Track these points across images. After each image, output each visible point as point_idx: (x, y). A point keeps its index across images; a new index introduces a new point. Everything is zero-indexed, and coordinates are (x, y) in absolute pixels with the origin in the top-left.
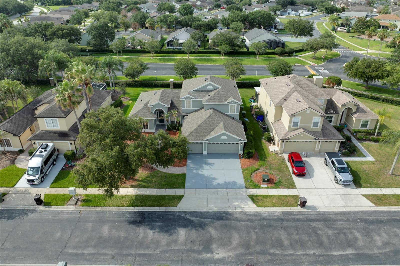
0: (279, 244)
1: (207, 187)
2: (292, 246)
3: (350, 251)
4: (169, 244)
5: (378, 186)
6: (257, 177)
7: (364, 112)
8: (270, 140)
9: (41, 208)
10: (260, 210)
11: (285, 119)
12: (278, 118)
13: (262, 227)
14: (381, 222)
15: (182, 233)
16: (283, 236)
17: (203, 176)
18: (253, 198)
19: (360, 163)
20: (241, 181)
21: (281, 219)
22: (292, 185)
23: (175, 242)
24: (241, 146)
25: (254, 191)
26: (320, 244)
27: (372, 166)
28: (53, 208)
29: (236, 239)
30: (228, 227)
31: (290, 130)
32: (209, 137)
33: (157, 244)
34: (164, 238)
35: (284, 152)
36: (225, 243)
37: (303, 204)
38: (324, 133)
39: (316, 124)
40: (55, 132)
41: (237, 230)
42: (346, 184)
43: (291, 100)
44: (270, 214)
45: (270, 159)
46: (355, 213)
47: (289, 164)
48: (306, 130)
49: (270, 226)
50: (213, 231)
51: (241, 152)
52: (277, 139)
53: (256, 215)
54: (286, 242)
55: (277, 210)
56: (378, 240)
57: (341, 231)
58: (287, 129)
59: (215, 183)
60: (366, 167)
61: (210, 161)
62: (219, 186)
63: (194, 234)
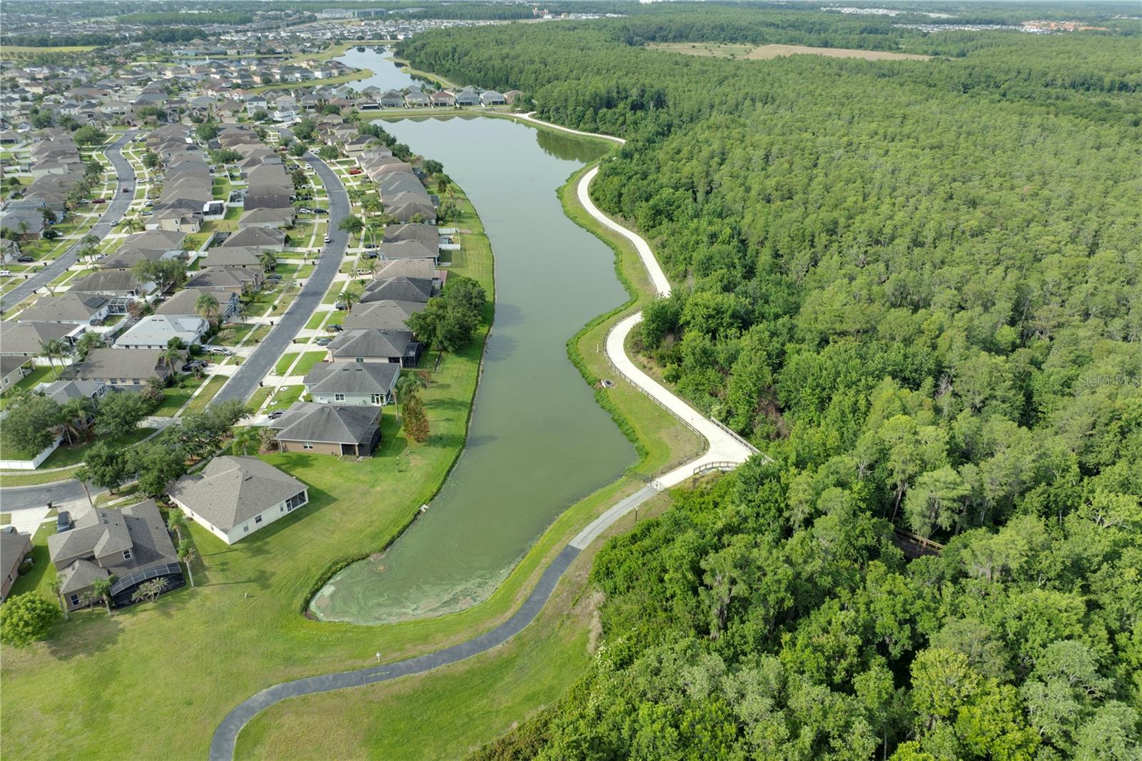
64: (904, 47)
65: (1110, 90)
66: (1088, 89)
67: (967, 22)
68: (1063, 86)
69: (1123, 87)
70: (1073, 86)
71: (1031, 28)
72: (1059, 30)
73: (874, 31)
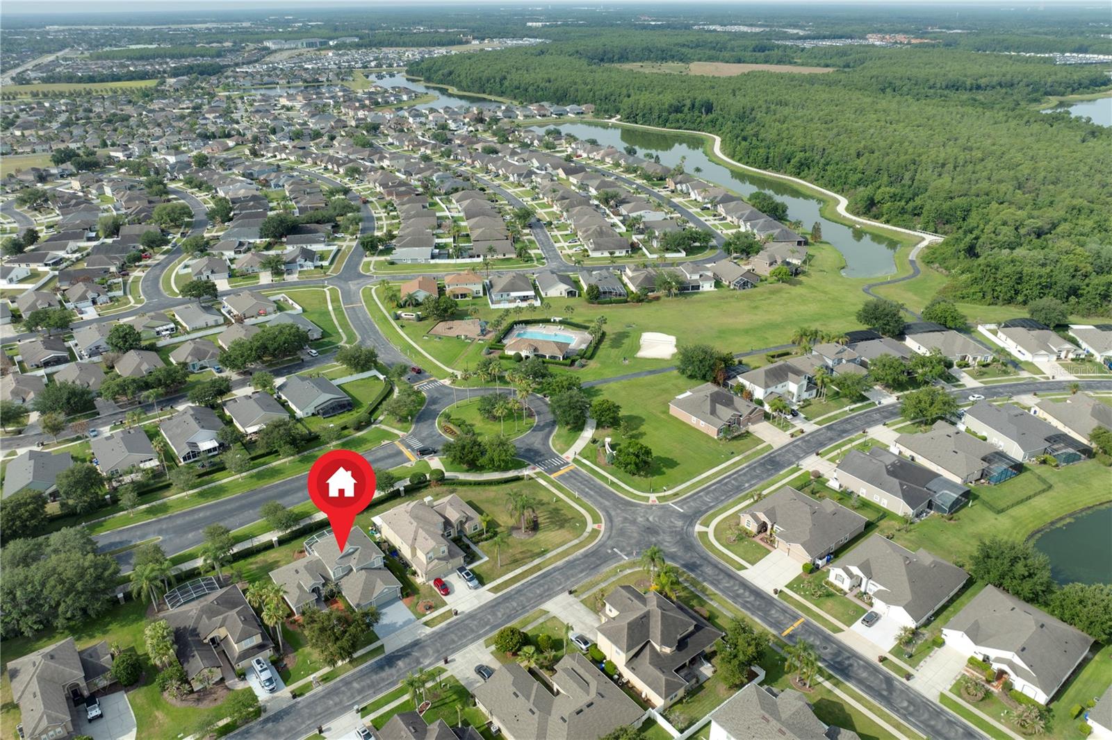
0: (453, 641)
1: (394, 631)
2: (460, 639)
3: (488, 628)
4: (398, 671)
5: (494, 579)
6: (420, 608)
7: (472, 519)
8: (414, 573)
9: (299, 699)
10: (434, 629)
11: (421, 556)
12: (414, 554)
13: (440, 638)
14: (499, 603)
15: (400, 663)
16: (453, 636)
17: (386, 625)
18: (426, 624)
19: (480, 566)
20: (413, 617)
21: (448, 628)
22: (444, 604)
23: (400, 669)
24: (399, 590)
25: (424, 619)
26: (473, 631)
27: (488, 565)
28: (307, 695)
29: (430, 651)
30: (423, 647)
31: (428, 563)
32: (375, 595)
33: (392, 675)
34: (393, 671)
35: (428, 581)
36: (426, 656)
37: (456, 613)
38: (452, 555)
39: (443, 552)
40: (253, 648)
41: (428, 646)
42: (476, 588)
43: (420, 539)
44: (441, 628)
45: (422, 590)
46: (485, 605)
47: (436, 589)
48: (438, 559)
49: (444, 635)
50: (416, 654)
51: (399, 595)
52: (419, 572)
53: (433, 633)
54: (456, 639)
55: (443, 624)
56: (499, 615)
57: (481, 619)
58: (425, 562)
59: (398, 625)
60: (484, 567)
61: (384, 611)
62: (402, 627)
63: (407, 660)
64: (799, 61)
65: (971, 90)
66: (957, 90)
67: (824, 38)
68: (941, 88)
69: (979, 87)
70: (947, 87)
71: (874, 40)
72: (896, 43)
73: (762, 49)
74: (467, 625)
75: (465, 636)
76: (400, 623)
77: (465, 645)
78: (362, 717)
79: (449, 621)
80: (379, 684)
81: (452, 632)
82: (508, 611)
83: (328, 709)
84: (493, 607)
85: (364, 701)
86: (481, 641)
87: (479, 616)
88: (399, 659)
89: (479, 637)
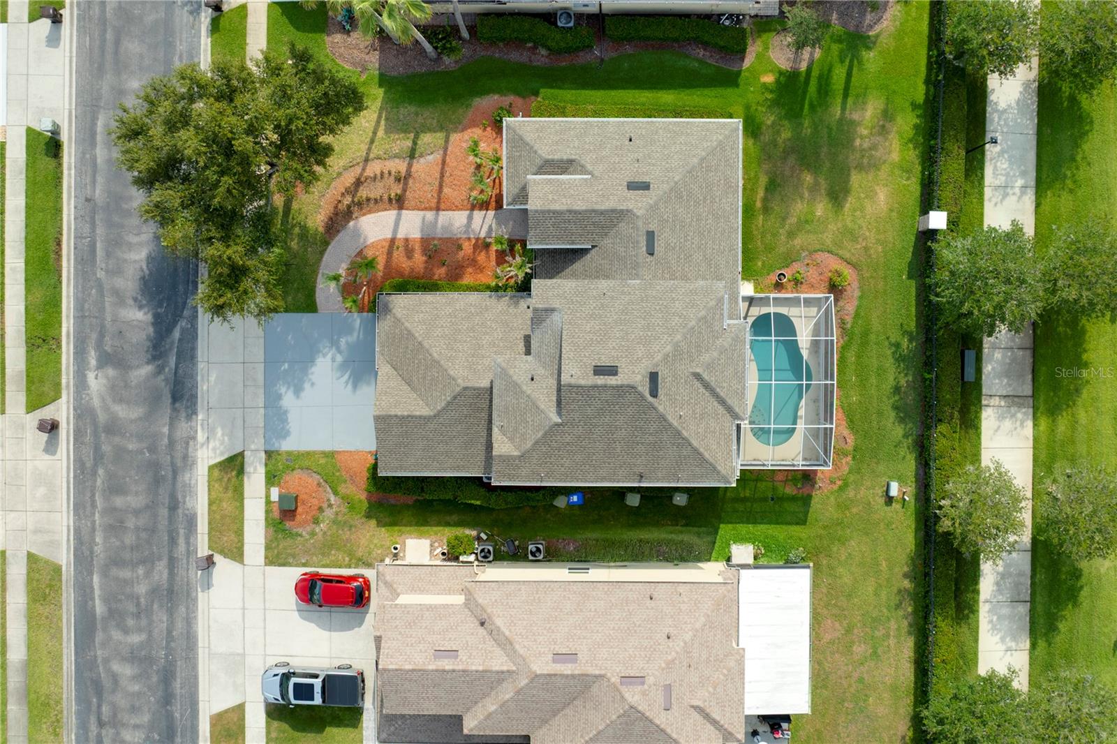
0: (115, 488)
1: (271, 362)
2: (110, 510)
3: (99, 608)
4: (116, 293)
10: (201, 469)
13: (155, 466)
14: (167, 701)
15: (139, 316)
16: (133, 500)
18: (234, 465)
22: (275, 558)
23: (121, 303)
26: (116, 561)
29: (127, 413)
30: (153, 401)
33: (117, 271)
34: (128, 283)
36: (116, 392)
41: (148, 416)
44: (189, 489)
49: (157, 481)
50: (143, 372)
53: (188, 462)
54: (119, 501)
56: (123, 670)
63: (139, 337)
74: (149, 561)
75: (116, 528)
76: (288, 400)
77: (81, 507)
78: (30, 132)
79: (202, 526)
80: (110, 224)
81: (151, 507)
82: (121, 701)
83: (120, 67)
84: (167, 676)
85: (81, 161)
86: (64, 557)
87: (160, 618)
88: (158, 321)
89: (83, 558)
